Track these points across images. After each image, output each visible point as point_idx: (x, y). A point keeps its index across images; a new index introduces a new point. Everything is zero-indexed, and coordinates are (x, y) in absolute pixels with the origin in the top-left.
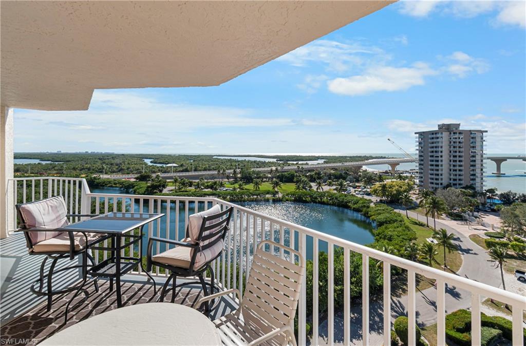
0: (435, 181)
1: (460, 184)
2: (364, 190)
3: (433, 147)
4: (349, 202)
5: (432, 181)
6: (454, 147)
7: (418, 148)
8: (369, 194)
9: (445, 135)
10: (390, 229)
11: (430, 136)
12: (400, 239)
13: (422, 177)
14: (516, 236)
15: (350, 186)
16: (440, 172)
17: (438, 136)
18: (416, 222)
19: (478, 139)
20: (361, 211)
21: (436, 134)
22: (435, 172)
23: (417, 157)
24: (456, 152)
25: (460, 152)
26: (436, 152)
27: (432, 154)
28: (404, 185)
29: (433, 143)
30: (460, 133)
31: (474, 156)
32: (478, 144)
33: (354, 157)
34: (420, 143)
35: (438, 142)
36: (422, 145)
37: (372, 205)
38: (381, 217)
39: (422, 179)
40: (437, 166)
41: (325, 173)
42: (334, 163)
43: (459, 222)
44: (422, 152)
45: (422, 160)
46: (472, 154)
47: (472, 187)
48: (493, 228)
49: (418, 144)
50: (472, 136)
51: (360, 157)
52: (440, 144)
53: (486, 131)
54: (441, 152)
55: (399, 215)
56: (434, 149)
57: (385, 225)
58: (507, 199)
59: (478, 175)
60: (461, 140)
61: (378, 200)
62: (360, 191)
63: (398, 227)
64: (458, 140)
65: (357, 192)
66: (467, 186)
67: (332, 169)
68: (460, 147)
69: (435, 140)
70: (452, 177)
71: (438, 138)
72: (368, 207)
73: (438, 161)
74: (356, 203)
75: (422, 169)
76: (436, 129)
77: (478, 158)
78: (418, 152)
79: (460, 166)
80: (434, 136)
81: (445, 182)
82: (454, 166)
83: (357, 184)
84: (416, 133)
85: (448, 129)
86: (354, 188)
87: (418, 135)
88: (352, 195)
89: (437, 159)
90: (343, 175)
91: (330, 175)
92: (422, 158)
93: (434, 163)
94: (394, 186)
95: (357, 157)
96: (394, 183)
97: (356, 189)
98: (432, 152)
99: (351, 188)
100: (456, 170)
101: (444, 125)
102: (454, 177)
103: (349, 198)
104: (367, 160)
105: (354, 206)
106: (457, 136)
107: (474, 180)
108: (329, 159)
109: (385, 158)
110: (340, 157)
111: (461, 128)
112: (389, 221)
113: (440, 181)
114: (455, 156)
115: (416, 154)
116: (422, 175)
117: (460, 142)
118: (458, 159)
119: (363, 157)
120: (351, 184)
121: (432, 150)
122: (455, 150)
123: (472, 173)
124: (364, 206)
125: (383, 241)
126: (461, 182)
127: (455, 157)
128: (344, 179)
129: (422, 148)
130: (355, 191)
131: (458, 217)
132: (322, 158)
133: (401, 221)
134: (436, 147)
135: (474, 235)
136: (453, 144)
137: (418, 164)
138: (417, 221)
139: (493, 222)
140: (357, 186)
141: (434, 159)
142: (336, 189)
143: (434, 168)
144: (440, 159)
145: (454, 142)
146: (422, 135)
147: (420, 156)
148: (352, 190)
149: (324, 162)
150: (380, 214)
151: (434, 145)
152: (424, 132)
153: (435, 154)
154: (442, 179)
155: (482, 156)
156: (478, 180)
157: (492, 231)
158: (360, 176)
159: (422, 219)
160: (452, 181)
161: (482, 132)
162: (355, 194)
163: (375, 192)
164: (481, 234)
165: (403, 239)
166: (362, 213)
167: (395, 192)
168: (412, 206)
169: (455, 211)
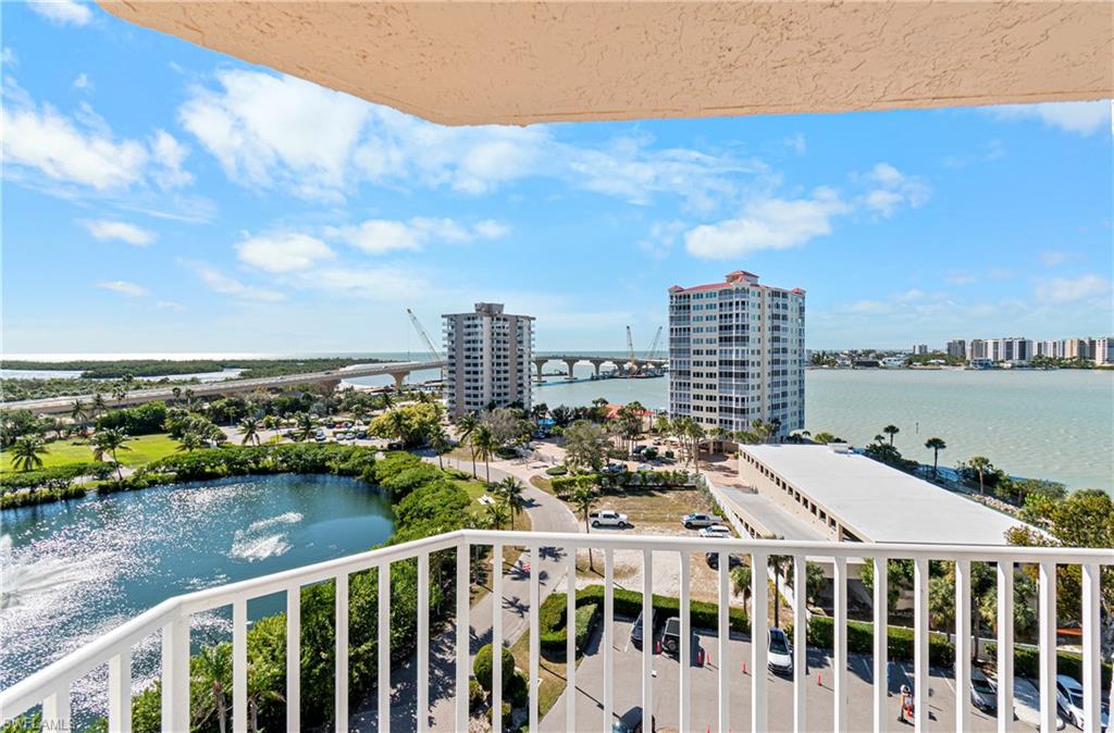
0: (472, 400)
1: (505, 401)
2: (352, 429)
3: (469, 342)
4: (330, 459)
5: (468, 399)
6: (498, 342)
7: (446, 343)
8: (364, 436)
9: (486, 320)
10: (426, 497)
11: (466, 323)
12: (447, 510)
13: (453, 395)
14: (580, 467)
15: (322, 424)
16: (479, 384)
17: (477, 322)
18: (456, 475)
19: (526, 330)
20: (359, 473)
21: (473, 319)
22: (473, 384)
23: (446, 359)
24: (499, 349)
25: (504, 349)
26: (474, 349)
27: (468, 353)
28: (429, 411)
29: (469, 334)
30: (505, 320)
31: (521, 356)
32: (525, 337)
33: (313, 361)
34: (450, 334)
35: (477, 333)
36: (453, 338)
37: (380, 457)
38: (404, 477)
39: (454, 398)
40: (476, 373)
41: (257, 401)
42: (269, 375)
43: (513, 461)
44: (454, 350)
45: (453, 365)
46: (519, 353)
47: (520, 405)
48: (554, 460)
49: (446, 335)
50: (519, 324)
51: (326, 361)
52: (479, 337)
53: (534, 319)
54: (481, 350)
55: (432, 467)
56: (471, 345)
57: (415, 491)
58: (561, 418)
59: (526, 385)
60: (507, 331)
61: (385, 446)
62: (345, 433)
63: (438, 490)
64: (502, 331)
65: (338, 435)
66: (514, 403)
67: (269, 390)
68: (504, 342)
69: (471, 330)
70: (496, 390)
71: (476, 326)
72: (372, 463)
73: (476, 365)
74: (345, 459)
75: (453, 380)
76: (473, 311)
77: (526, 357)
78: (446, 350)
79: (506, 372)
80: (471, 322)
81: (487, 399)
82: (498, 372)
83: (336, 419)
84: (443, 316)
85: (489, 312)
86: (330, 427)
87: (445, 320)
88: (331, 442)
89: (475, 361)
90: (301, 401)
91: (269, 404)
92: (454, 361)
93: (471, 369)
94: (414, 415)
95: (319, 360)
96: (413, 409)
97: (335, 430)
98: (469, 349)
99: (324, 428)
100: (499, 380)
101: (483, 305)
102: (499, 391)
103: (329, 451)
104: (342, 366)
105: (342, 466)
106: (501, 323)
107: (521, 392)
108: (253, 368)
109: (376, 361)
110: (279, 361)
111: (506, 312)
112: (419, 483)
113: (479, 399)
114: (499, 357)
115: (444, 354)
116: (454, 391)
117: (504, 335)
118: (502, 361)
119: (334, 361)
120: (321, 420)
121: (468, 345)
122: (499, 346)
123: (519, 382)
124: (365, 462)
125: (418, 522)
126: (507, 398)
127: (498, 359)
128: (305, 409)
129: (453, 342)
130: (335, 434)
131: (510, 454)
132: (233, 365)
133: (438, 478)
134: (474, 342)
135: (535, 477)
136: (497, 337)
137: (446, 372)
138: (458, 474)
139: (553, 453)
140: (336, 423)
141: (471, 361)
142: (290, 435)
143: (472, 376)
144: (479, 361)
145: (498, 334)
146: (453, 318)
147: (451, 357)
148: (327, 433)
149: (242, 374)
150: (399, 471)
151: (471, 338)
152: (455, 315)
153: (473, 354)
154: (482, 395)
155: (530, 356)
156: (526, 392)
157: (551, 466)
158: (340, 401)
159: (465, 467)
160: (495, 398)
161: (530, 319)
162: (335, 440)
163: (381, 430)
164: (542, 472)
165: (452, 508)
166: (362, 476)
167: (416, 426)
168: (445, 447)
169: (505, 445)
